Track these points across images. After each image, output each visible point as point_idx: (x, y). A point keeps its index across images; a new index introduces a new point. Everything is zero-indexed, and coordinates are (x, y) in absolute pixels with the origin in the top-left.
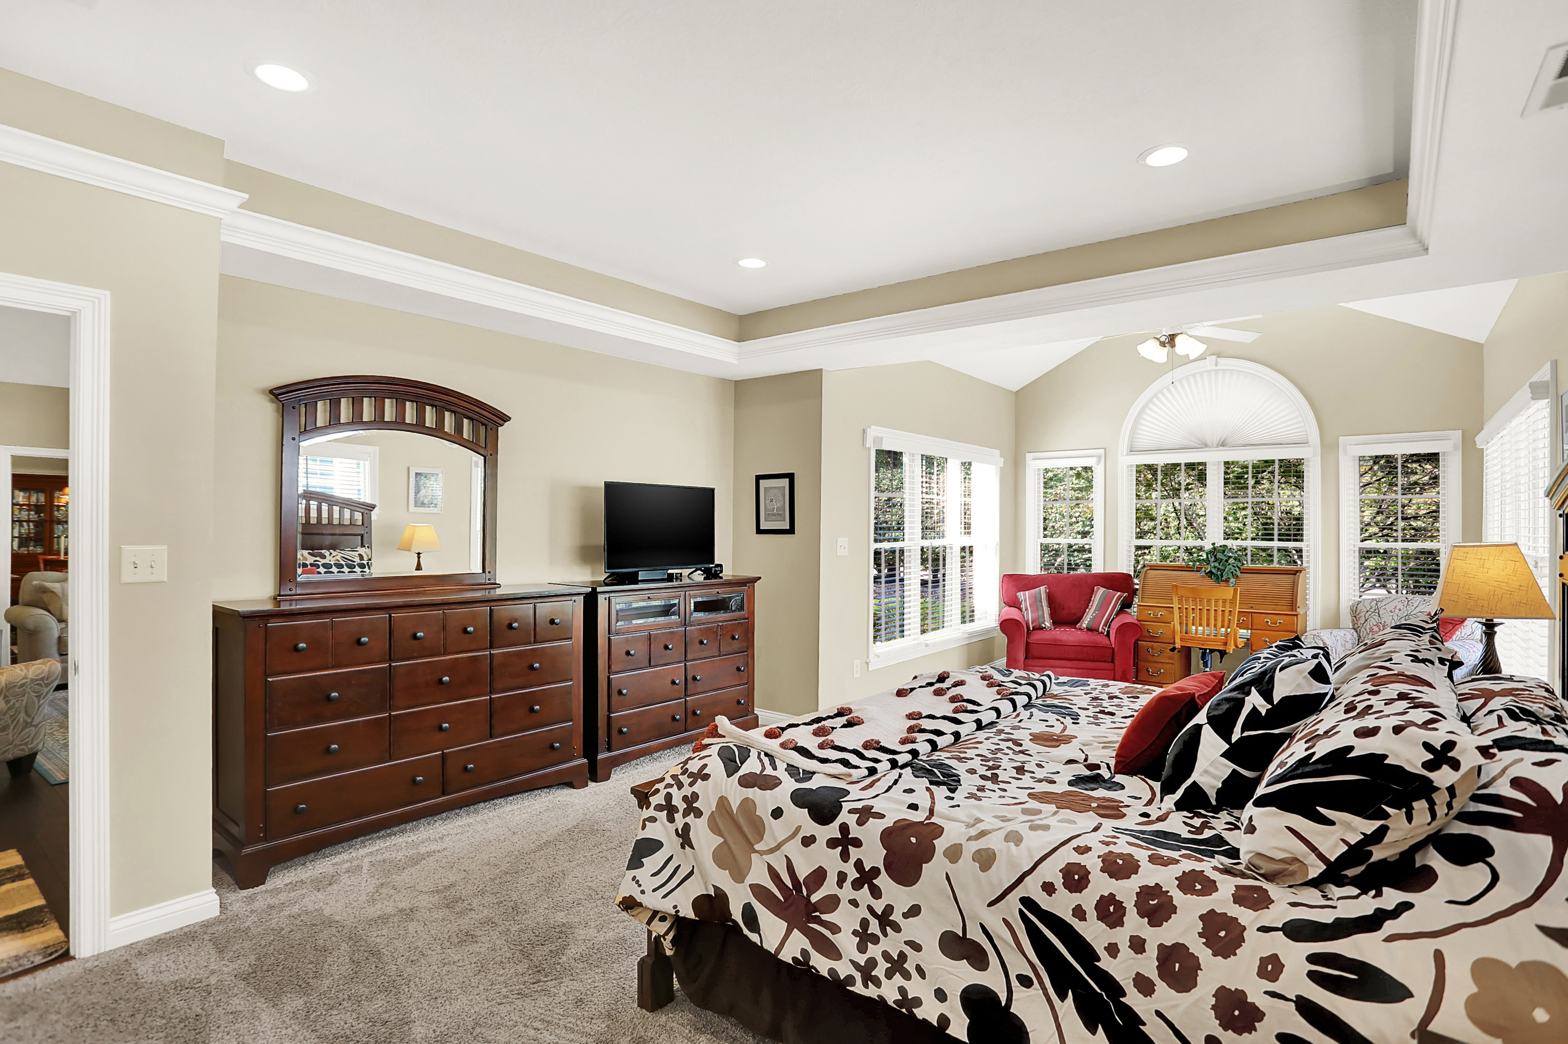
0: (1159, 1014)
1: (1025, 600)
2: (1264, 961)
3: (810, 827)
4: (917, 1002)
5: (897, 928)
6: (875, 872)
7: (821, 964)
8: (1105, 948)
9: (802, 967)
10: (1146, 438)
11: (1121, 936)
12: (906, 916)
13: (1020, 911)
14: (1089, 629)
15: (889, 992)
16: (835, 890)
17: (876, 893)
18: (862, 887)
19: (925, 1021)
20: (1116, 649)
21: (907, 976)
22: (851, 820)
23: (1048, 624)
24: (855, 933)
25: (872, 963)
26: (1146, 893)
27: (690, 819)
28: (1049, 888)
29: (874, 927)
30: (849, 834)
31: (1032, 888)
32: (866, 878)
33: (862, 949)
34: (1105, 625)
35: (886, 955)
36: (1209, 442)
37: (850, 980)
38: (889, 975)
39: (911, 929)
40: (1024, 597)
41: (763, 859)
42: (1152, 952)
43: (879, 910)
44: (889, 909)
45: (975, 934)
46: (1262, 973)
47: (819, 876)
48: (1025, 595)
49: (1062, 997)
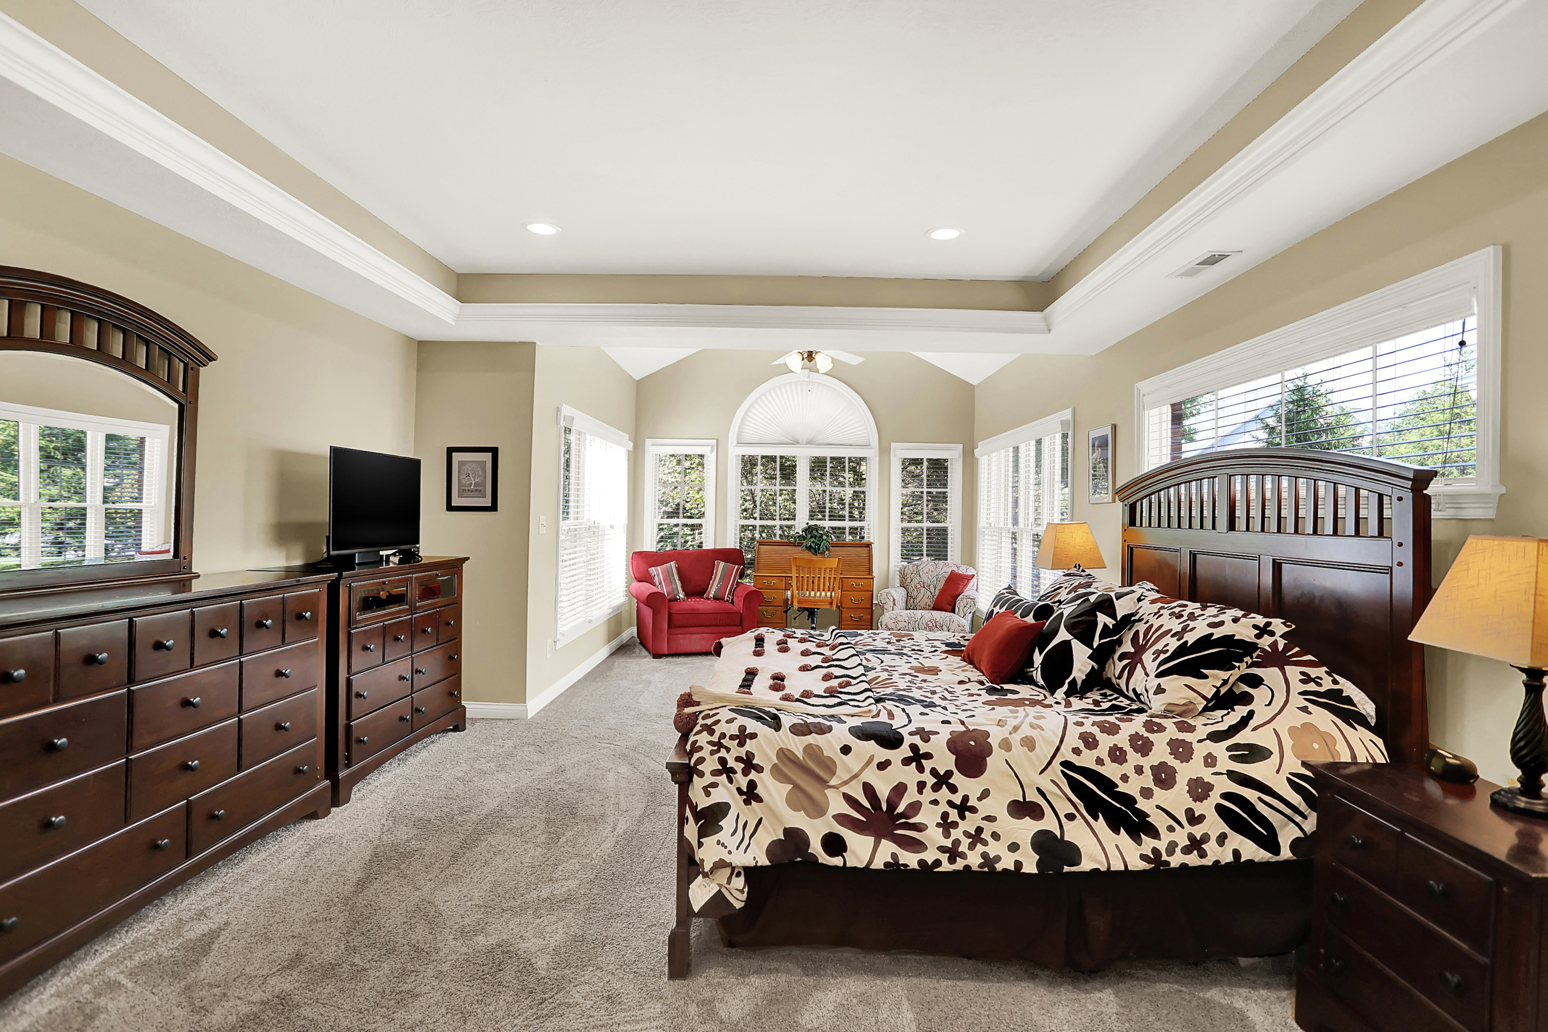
0: (1158, 807)
1: (658, 575)
2: (1206, 758)
3: (883, 754)
4: (998, 859)
5: (973, 810)
6: (949, 774)
7: (910, 859)
8: (1120, 779)
9: (894, 867)
10: (751, 433)
11: (1128, 768)
12: (980, 799)
13: (1062, 771)
14: (715, 598)
15: (974, 860)
16: (916, 797)
17: (953, 789)
18: (941, 788)
19: (1005, 870)
20: (744, 614)
21: (985, 843)
22: (917, 740)
23: (682, 596)
24: (938, 825)
25: (957, 843)
26: (1134, 738)
27: (753, 775)
28: (1077, 751)
29: (954, 815)
30: (919, 750)
31: (1066, 754)
32: (943, 780)
33: (947, 835)
34: (729, 594)
35: (967, 834)
36: (800, 440)
37: (938, 863)
38: (972, 847)
39: (985, 808)
40: (657, 572)
41: (840, 791)
42: (1148, 771)
43: (958, 801)
44: (966, 798)
45: (1033, 796)
46: (1207, 765)
47: (900, 790)
48: (657, 570)
49: (1096, 818)
